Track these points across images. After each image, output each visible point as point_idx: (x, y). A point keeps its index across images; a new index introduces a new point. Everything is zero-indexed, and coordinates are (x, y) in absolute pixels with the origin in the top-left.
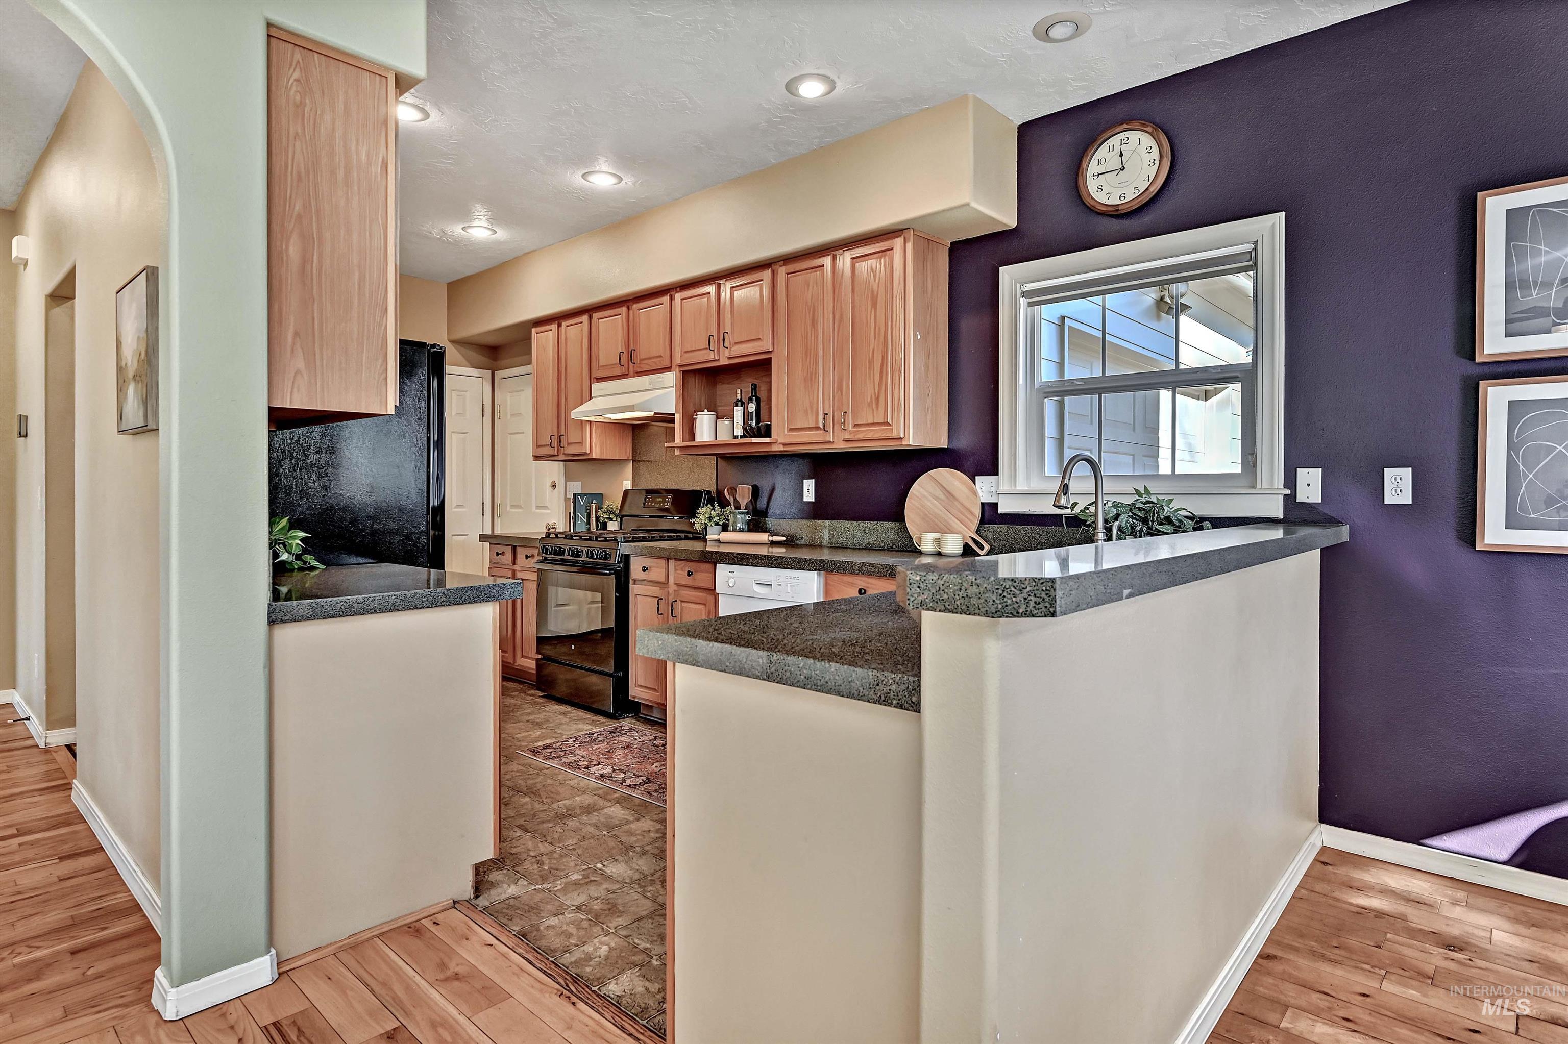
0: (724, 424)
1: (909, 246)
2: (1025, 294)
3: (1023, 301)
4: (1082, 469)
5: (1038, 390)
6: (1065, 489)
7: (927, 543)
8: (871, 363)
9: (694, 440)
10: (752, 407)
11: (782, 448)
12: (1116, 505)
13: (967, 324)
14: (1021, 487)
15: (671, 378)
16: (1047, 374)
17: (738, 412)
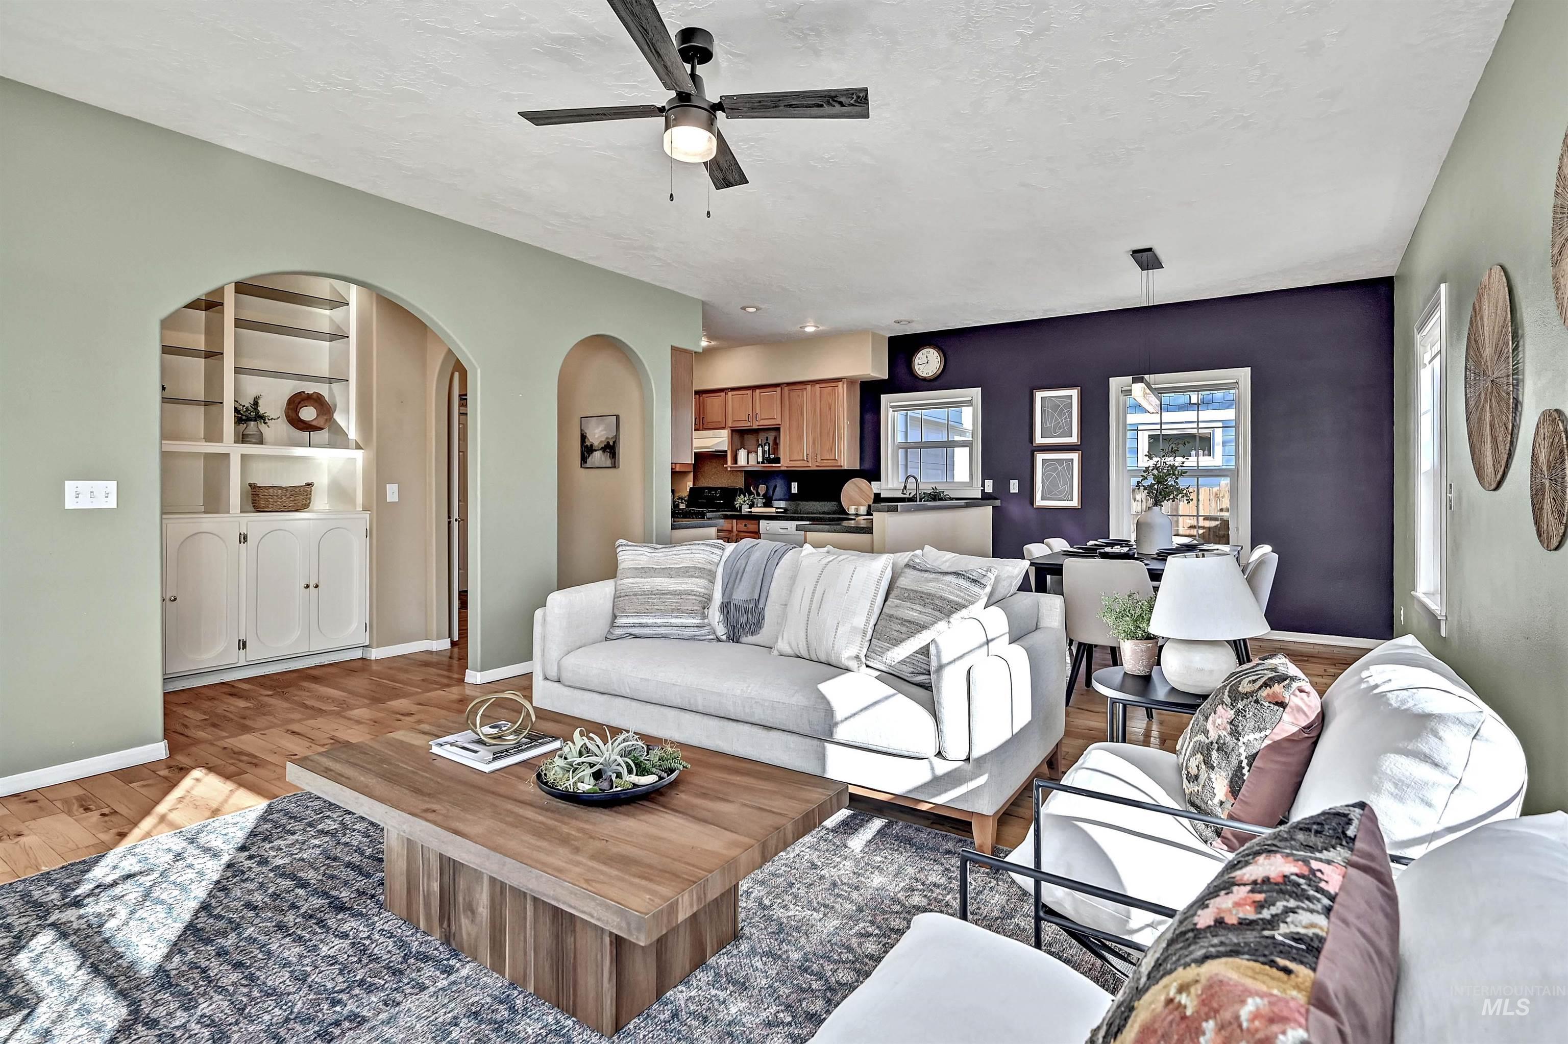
0: (752, 456)
1: (845, 386)
2: (892, 407)
3: (891, 410)
4: (911, 480)
5: (897, 446)
6: (905, 487)
7: (852, 510)
8: (828, 434)
9: (736, 463)
10: (766, 448)
11: (786, 469)
12: (924, 493)
13: (868, 417)
14: (890, 486)
15: (725, 433)
16: (900, 439)
17: (760, 450)
